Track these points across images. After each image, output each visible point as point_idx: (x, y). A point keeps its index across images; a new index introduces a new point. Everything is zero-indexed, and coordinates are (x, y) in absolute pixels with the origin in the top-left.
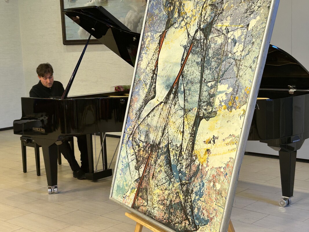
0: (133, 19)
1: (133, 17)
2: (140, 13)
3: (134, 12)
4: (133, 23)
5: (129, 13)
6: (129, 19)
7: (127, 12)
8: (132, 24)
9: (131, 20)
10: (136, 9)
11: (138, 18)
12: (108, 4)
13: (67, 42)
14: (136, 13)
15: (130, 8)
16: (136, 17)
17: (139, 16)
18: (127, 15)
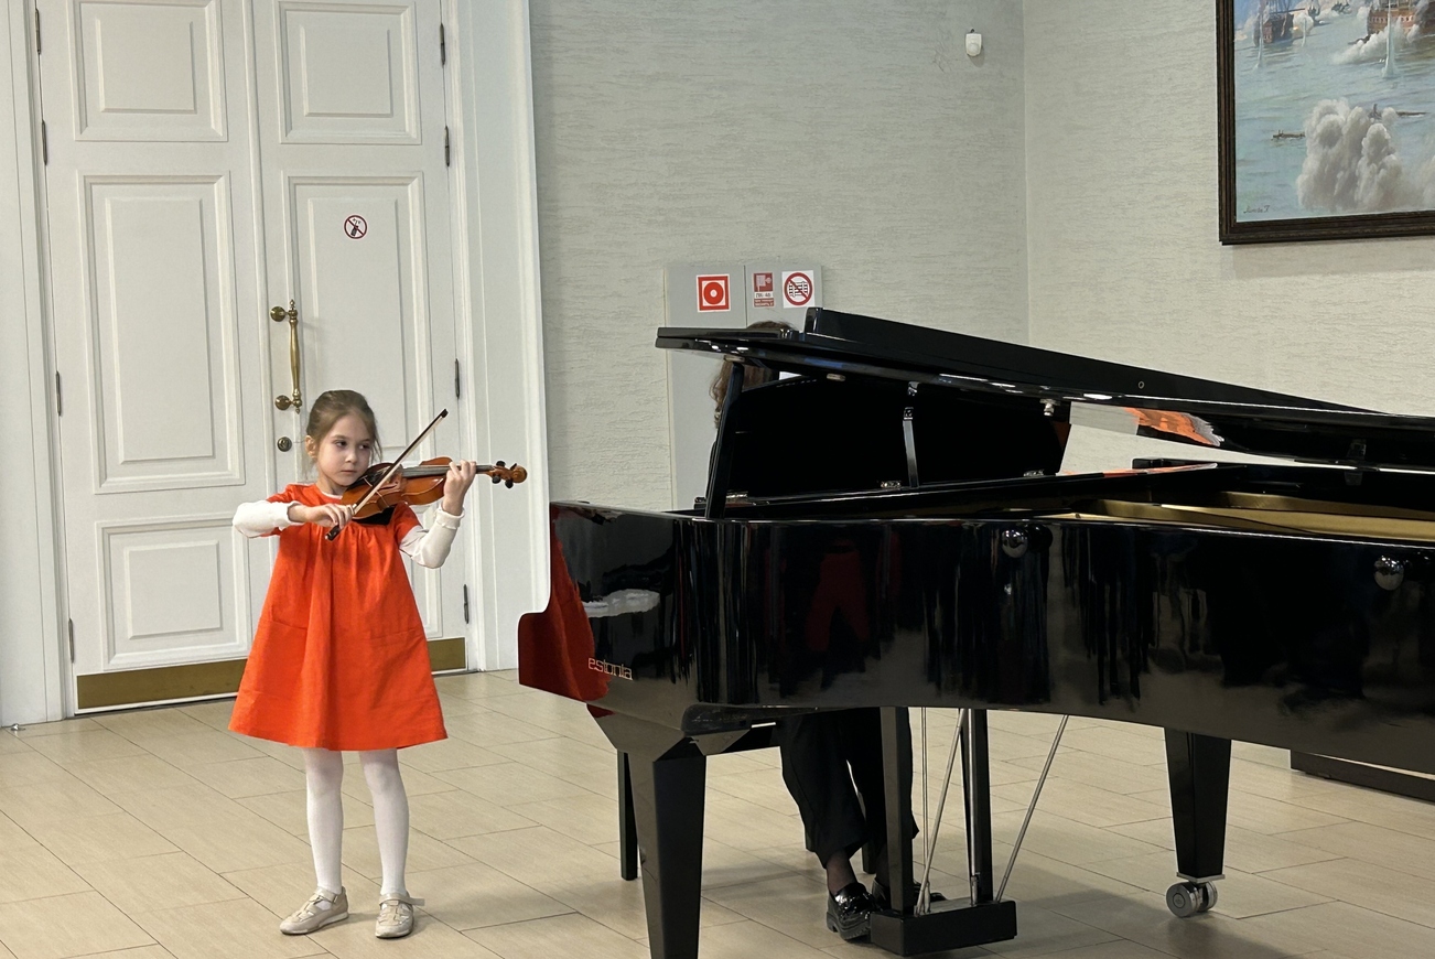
13: (1235, 233)
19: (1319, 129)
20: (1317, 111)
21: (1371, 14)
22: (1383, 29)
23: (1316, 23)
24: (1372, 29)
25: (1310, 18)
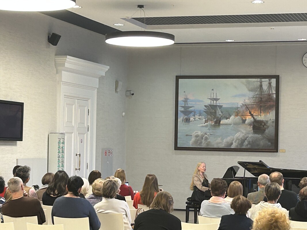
0: (240, 137)
1: (241, 136)
2: (247, 135)
3: (242, 133)
4: (241, 139)
5: (237, 134)
6: (237, 137)
7: (236, 133)
8: (240, 141)
9: (239, 138)
10: (244, 132)
11: (245, 137)
12: (220, 127)
14: (244, 134)
15: (238, 131)
16: (244, 136)
17: (246, 136)
18: (236, 135)
19: (195, 135)
20: (194, 132)
21: (205, 120)
22: (208, 122)
23: (195, 120)
24: (205, 122)
25: (194, 120)
